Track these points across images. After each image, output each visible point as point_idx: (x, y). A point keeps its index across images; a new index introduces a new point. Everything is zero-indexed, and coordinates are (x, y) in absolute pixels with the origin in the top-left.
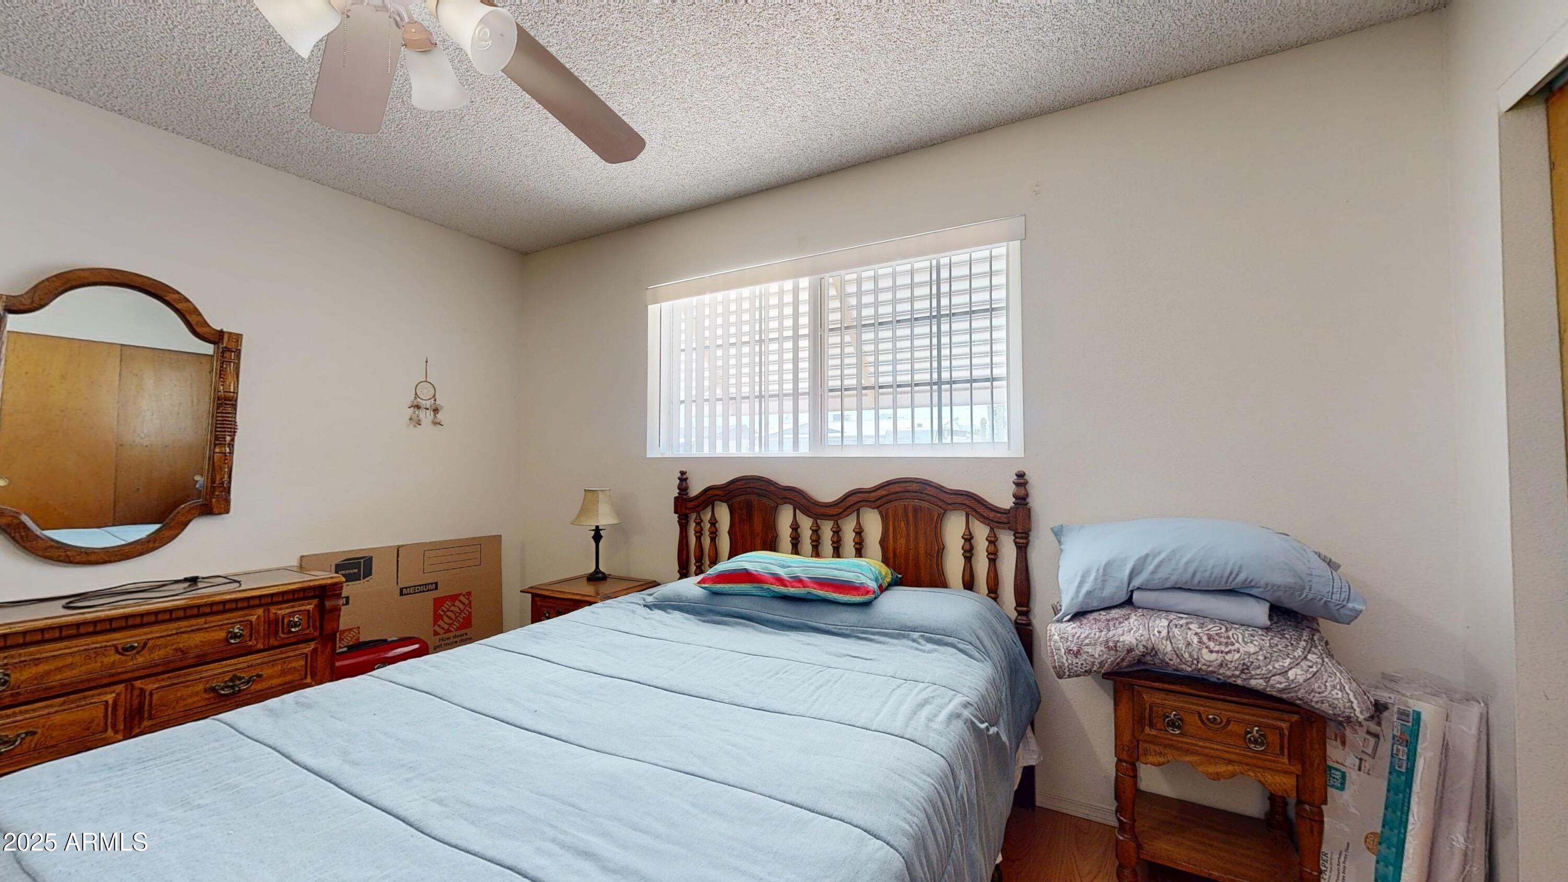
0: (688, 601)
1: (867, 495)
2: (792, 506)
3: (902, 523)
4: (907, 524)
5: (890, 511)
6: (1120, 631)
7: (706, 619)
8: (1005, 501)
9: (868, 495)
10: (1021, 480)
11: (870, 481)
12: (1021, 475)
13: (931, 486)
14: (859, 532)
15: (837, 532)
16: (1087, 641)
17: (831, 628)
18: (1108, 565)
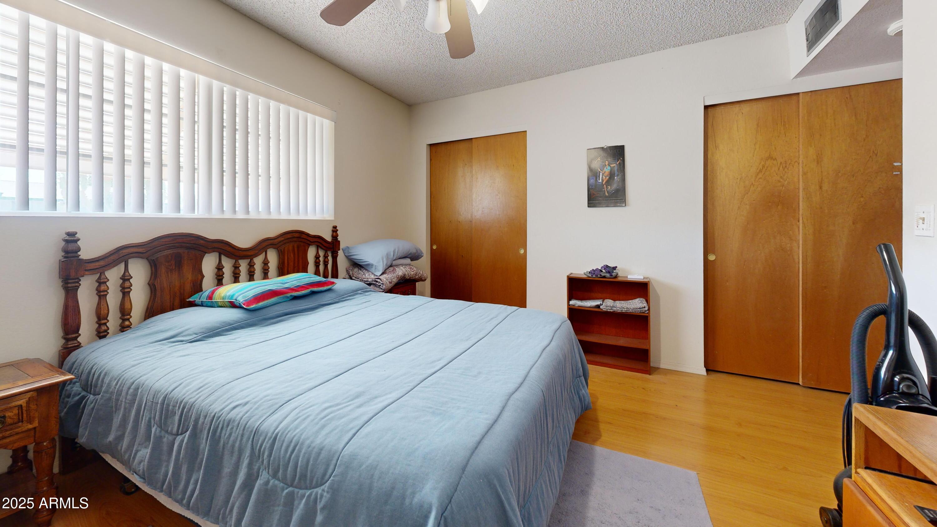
0: (237, 322)
1: (272, 241)
2: (218, 253)
3: (292, 254)
4: (294, 254)
5: (286, 249)
6: (397, 272)
7: (266, 324)
8: (329, 238)
9: (274, 241)
10: (335, 230)
11: (272, 233)
12: (335, 227)
13: (304, 234)
14: (266, 263)
15: (251, 266)
16: (392, 278)
17: (330, 302)
18: (387, 254)
